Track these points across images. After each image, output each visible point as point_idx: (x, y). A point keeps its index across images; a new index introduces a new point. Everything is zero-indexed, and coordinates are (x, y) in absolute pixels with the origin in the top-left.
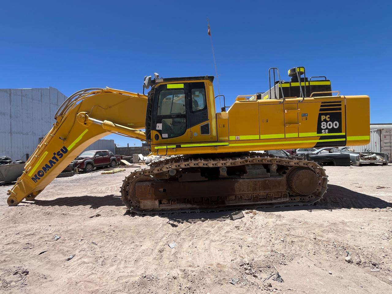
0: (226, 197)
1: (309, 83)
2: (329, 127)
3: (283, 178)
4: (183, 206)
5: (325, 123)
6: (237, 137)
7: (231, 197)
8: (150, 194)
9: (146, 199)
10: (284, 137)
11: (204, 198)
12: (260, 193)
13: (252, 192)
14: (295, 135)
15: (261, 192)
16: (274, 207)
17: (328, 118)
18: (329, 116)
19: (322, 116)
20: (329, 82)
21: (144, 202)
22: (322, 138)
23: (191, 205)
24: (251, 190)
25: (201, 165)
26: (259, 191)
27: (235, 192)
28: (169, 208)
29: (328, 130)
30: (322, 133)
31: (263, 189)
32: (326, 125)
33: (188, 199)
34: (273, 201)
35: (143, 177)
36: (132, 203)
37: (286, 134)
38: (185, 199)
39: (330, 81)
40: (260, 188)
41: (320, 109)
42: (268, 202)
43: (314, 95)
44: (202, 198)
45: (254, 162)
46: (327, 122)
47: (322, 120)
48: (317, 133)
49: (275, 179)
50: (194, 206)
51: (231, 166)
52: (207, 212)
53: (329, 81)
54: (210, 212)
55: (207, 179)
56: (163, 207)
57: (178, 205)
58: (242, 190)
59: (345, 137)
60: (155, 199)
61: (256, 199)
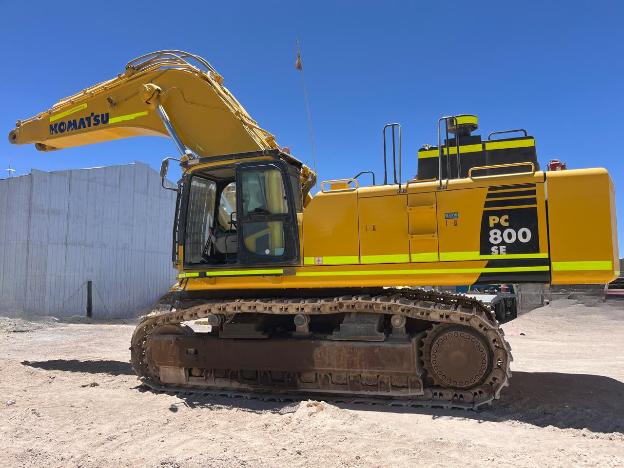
0: (299, 374)
1: (484, 147)
2: (507, 240)
3: (411, 345)
4: (224, 384)
5: (499, 232)
6: (317, 259)
7: (307, 375)
8: (172, 356)
9: (167, 365)
10: (408, 261)
11: (259, 372)
12: (362, 372)
13: (346, 370)
14: (432, 256)
15: (364, 370)
16: (390, 405)
17: (506, 221)
18: (507, 217)
19: (491, 218)
20: (533, 140)
21: (163, 370)
22: (492, 264)
23: (238, 384)
24: (344, 365)
25: (260, 309)
26: (361, 367)
27: (313, 366)
28: (203, 384)
29: (505, 247)
30: (491, 254)
31: (368, 366)
32: (502, 235)
33: (233, 372)
34: (391, 393)
35: (167, 326)
36: (150, 371)
37: (412, 255)
38: (229, 370)
39: (533, 138)
40: (363, 363)
41: (486, 202)
42: (380, 393)
43: (475, 173)
44: (257, 371)
45: (356, 309)
46: (503, 229)
47: (491, 225)
48: (481, 254)
49: (394, 346)
50: (244, 386)
51: (312, 313)
52: (263, 400)
53: (531, 138)
54: (269, 400)
55: (265, 337)
56: (193, 382)
57: (217, 380)
58: (328, 362)
59: (547, 262)
60: (181, 367)
61: (355, 383)
